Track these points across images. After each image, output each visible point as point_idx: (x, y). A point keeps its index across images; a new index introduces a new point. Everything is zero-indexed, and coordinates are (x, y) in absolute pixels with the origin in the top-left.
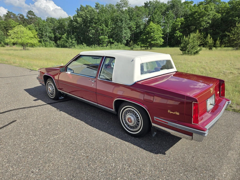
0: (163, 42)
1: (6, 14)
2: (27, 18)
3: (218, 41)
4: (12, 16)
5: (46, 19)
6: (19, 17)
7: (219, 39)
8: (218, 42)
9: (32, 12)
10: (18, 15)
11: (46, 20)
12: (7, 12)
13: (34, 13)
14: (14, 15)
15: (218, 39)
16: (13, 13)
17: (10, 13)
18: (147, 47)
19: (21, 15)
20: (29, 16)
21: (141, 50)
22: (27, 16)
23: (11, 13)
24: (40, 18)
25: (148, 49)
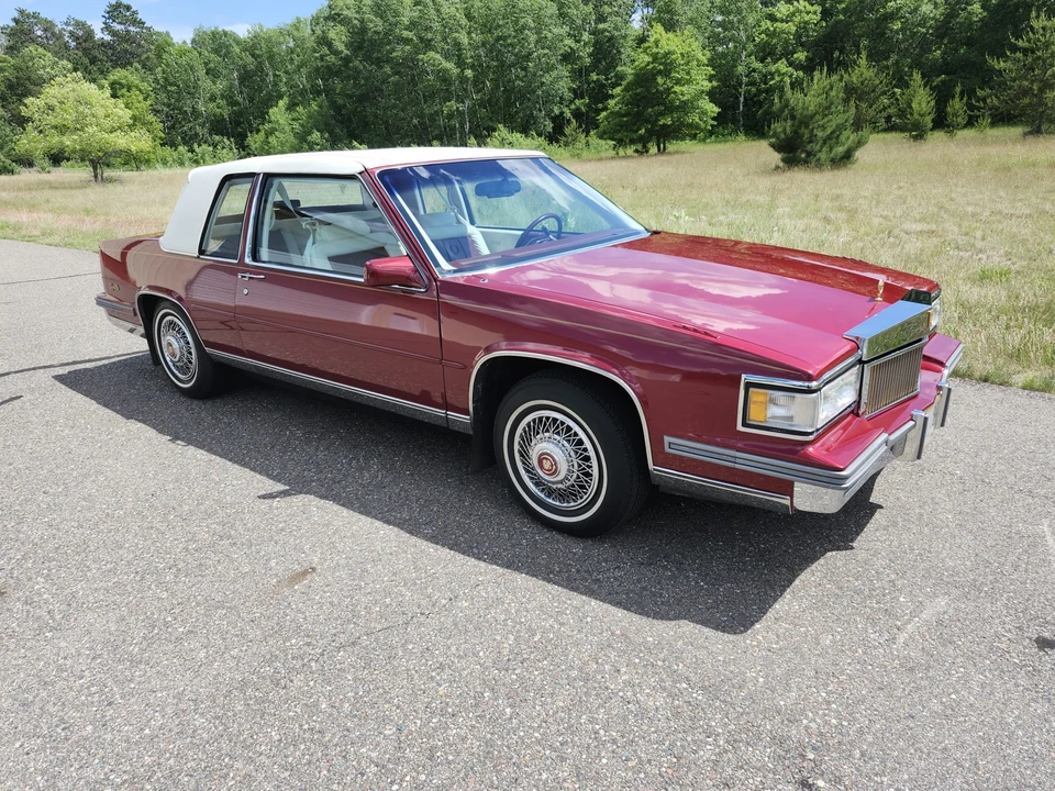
0: (713, 119)
1: (12, 24)
2: (108, 38)
3: (957, 100)
4: (39, 33)
5: (192, 36)
6: (72, 34)
7: (962, 93)
8: (956, 105)
9: (128, 8)
10: (67, 24)
11: (193, 41)
12: (16, 15)
13: (135, 13)
14: (48, 27)
15: (958, 89)
16: (42, 16)
17: (28, 16)
18: (644, 141)
19: (80, 25)
20: (117, 27)
21: (617, 157)
22: (107, 28)
23: (35, 16)
24: (168, 34)
25: (647, 152)
